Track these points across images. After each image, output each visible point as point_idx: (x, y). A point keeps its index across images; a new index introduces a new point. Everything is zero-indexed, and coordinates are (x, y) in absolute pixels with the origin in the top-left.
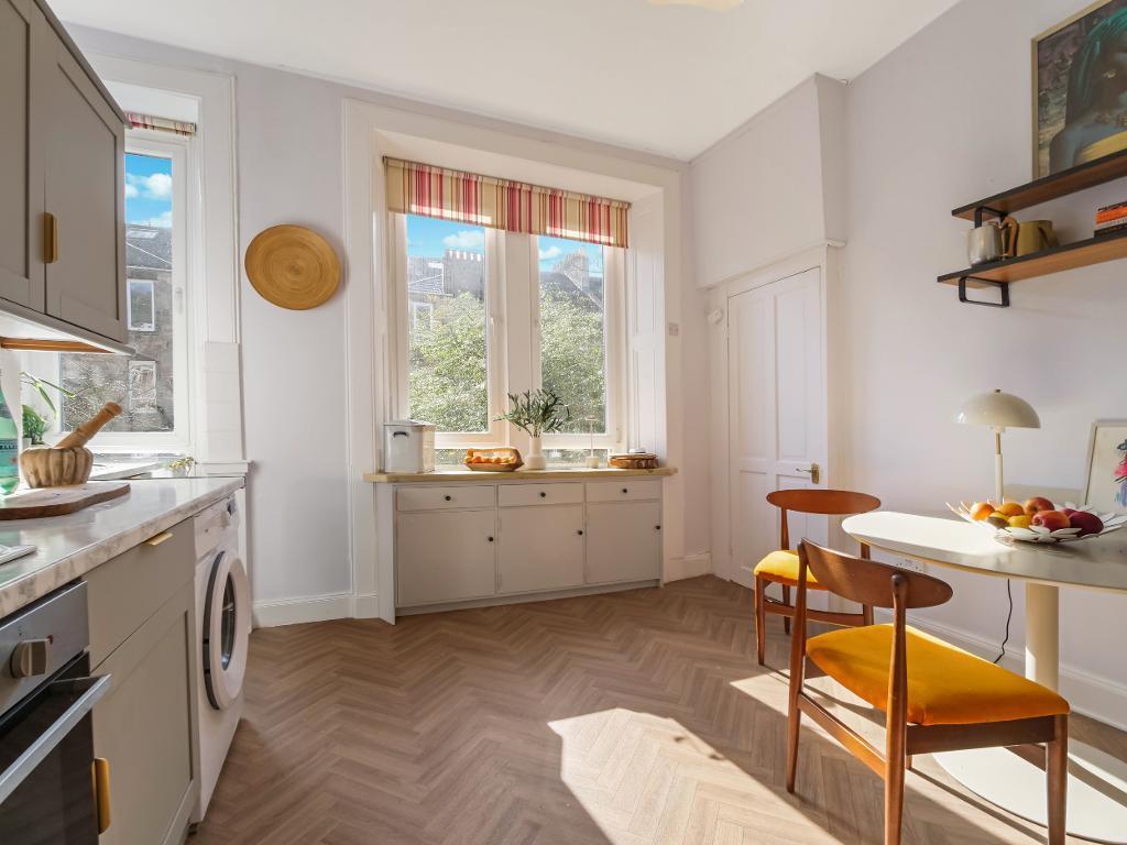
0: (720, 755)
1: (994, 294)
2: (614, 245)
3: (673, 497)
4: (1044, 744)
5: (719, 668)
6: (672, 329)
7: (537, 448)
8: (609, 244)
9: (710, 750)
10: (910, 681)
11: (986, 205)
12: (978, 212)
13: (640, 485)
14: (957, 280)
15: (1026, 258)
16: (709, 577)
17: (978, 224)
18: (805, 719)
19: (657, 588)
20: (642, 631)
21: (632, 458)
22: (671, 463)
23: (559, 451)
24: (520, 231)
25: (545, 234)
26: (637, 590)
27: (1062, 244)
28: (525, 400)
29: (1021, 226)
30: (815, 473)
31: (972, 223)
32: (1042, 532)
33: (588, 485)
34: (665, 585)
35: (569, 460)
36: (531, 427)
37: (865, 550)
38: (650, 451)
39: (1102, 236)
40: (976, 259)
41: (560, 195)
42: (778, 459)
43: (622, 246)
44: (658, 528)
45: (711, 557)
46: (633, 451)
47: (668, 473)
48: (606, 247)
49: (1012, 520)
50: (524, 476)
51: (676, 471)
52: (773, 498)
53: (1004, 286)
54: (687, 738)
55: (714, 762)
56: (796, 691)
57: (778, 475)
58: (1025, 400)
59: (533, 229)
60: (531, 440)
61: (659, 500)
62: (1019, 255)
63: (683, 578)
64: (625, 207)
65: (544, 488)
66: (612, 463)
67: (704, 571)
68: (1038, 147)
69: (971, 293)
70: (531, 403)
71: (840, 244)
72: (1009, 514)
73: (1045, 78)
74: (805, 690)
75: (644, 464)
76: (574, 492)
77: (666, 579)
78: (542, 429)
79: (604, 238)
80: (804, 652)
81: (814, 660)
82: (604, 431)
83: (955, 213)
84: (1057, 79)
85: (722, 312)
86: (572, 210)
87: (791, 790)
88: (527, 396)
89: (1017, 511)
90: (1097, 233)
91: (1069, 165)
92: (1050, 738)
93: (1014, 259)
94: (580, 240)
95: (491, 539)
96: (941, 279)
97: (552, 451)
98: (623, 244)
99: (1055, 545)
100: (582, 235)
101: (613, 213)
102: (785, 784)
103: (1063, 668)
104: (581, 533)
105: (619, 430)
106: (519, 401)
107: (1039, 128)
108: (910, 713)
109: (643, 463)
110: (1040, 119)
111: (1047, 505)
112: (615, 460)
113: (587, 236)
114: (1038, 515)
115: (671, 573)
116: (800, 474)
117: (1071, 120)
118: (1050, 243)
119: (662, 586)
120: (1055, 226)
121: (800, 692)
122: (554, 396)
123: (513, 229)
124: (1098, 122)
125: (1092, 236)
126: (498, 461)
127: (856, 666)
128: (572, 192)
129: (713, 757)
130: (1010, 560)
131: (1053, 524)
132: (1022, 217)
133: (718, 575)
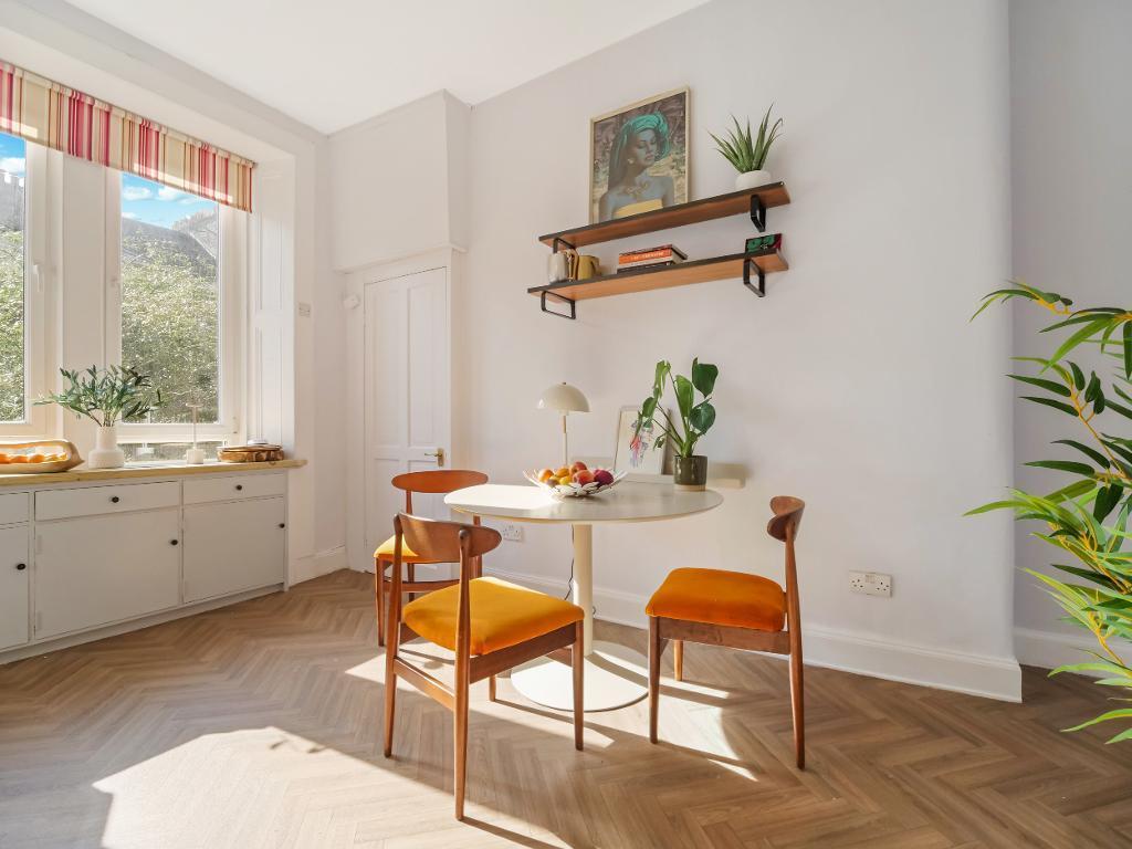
0: (320, 747)
1: (565, 308)
2: (232, 205)
3: (300, 492)
4: (571, 646)
5: (336, 660)
6: (302, 310)
7: (109, 441)
8: (227, 203)
9: (310, 745)
10: (472, 621)
11: (562, 238)
12: (556, 240)
13: (261, 480)
14: (541, 292)
15: (584, 282)
16: (344, 572)
17: (555, 251)
18: (401, 683)
19: (281, 592)
20: (253, 643)
21: (250, 451)
22: (299, 456)
23: (150, 445)
24: (90, 159)
25: (131, 170)
26: (254, 600)
27: (605, 274)
28: (89, 378)
29: (581, 258)
30: (440, 457)
31: (551, 249)
32: (578, 488)
33: (188, 484)
34: (290, 588)
35: (162, 456)
36: (100, 414)
37: (477, 520)
38: (272, 440)
39: (622, 273)
40: (553, 279)
41: (156, 128)
42: (409, 445)
43: (244, 209)
44: (282, 526)
45: (346, 550)
46: (251, 443)
47: (296, 466)
48: (223, 206)
49: (561, 480)
50: (81, 477)
51: (305, 462)
52: (398, 482)
53: (572, 302)
54: (286, 741)
55: (314, 755)
56: (393, 658)
57: (410, 461)
58: (581, 390)
59: (111, 160)
60: (99, 431)
61: (283, 496)
62: (579, 278)
63: (311, 576)
64: (248, 167)
65: (115, 492)
66: (224, 457)
67: (338, 567)
68: (593, 201)
69: (550, 304)
70: (98, 382)
71: (463, 250)
72: (560, 477)
73: (598, 149)
74: (401, 655)
75: (268, 456)
76: (167, 493)
77: (292, 581)
78: (120, 415)
79: (219, 195)
80: (399, 619)
81: (409, 624)
82: (216, 419)
83: (542, 239)
84: (604, 154)
85: (359, 300)
86: (174, 152)
87: (388, 754)
88: (93, 372)
89: (565, 473)
90: (619, 271)
91: (609, 219)
92: (573, 640)
93: (576, 282)
94: (185, 189)
95: (21, 567)
96: (530, 291)
97: (140, 445)
98: (245, 206)
99: (587, 496)
100: (188, 185)
101: (233, 169)
102: (383, 752)
103: (596, 590)
104: (174, 542)
105: (236, 419)
106: (80, 380)
107: (594, 187)
108: (472, 647)
109: (264, 455)
110: (595, 183)
111: (583, 467)
112: (228, 453)
113: (196, 187)
114: (576, 475)
115: (297, 574)
116: (426, 458)
117: (611, 186)
118: (597, 273)
119: (286, 589)
120: (601, 263)
121: (396, 657)
122: (135, 374)
123: (78, 154)
124: (625, 193)
125: (616, 272)
126: (38, 459)
127: (439, 619)
128: (173, 130)
129: (313, 751)
130: (560, 512)
131: (583, 481)
132: (582, 251)
133: (353, 568)
